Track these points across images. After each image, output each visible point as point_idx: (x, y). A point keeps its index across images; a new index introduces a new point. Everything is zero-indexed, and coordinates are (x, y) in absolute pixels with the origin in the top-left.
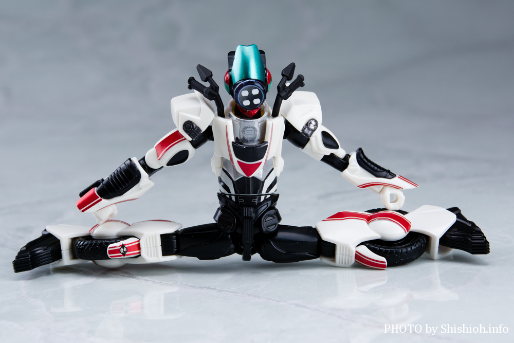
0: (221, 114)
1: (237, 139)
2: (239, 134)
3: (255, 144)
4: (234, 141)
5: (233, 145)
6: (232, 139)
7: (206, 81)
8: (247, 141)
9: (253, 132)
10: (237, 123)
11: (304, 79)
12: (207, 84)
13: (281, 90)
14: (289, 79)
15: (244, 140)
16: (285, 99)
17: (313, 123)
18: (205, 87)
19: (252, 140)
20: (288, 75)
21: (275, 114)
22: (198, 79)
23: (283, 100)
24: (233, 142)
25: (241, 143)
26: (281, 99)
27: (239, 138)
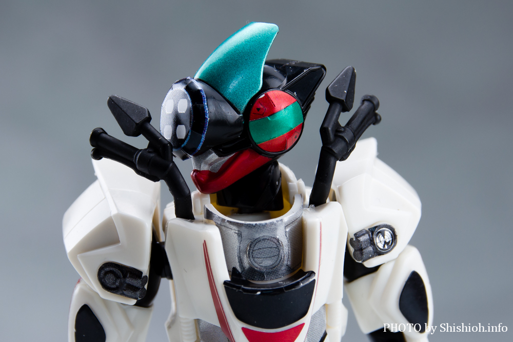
0: (184, 211)
1: (233, 272)
2: (237, 260)
3: (280, 280)
4: (228, 278)
5: (226, 288)
6: (223, 274)
7: (136, 134)
8: (261, 275)
9: (275, 251)
10: (233, 232)
11: (378, 104)
12: (140, 143)
13: (332, 136)
14: (345, 108)
15: (253, 273)
16: (343, 159)
17: (388, 236)
18: (136, 149)
19: (273, 271)
20: (343, 98)
21: (319, 198)
22: (115, 131)
23: (338, 162)
24: (225, 283)
25: (247, 283)
26: (332, 159)
27: (239, 268)
